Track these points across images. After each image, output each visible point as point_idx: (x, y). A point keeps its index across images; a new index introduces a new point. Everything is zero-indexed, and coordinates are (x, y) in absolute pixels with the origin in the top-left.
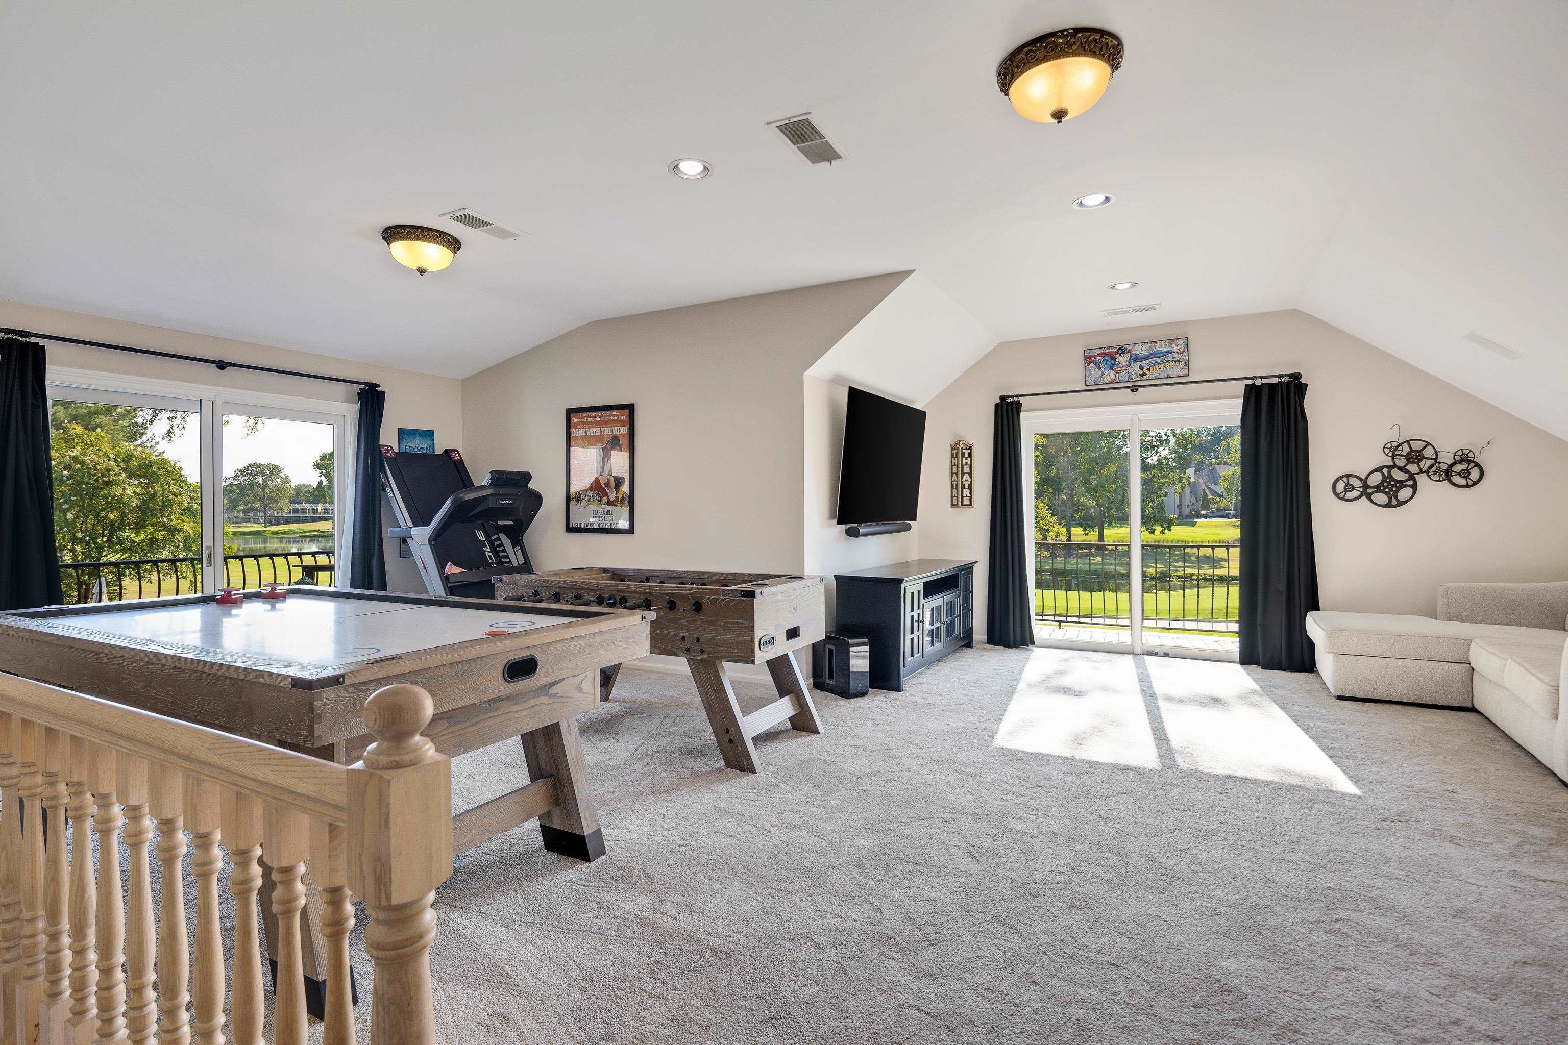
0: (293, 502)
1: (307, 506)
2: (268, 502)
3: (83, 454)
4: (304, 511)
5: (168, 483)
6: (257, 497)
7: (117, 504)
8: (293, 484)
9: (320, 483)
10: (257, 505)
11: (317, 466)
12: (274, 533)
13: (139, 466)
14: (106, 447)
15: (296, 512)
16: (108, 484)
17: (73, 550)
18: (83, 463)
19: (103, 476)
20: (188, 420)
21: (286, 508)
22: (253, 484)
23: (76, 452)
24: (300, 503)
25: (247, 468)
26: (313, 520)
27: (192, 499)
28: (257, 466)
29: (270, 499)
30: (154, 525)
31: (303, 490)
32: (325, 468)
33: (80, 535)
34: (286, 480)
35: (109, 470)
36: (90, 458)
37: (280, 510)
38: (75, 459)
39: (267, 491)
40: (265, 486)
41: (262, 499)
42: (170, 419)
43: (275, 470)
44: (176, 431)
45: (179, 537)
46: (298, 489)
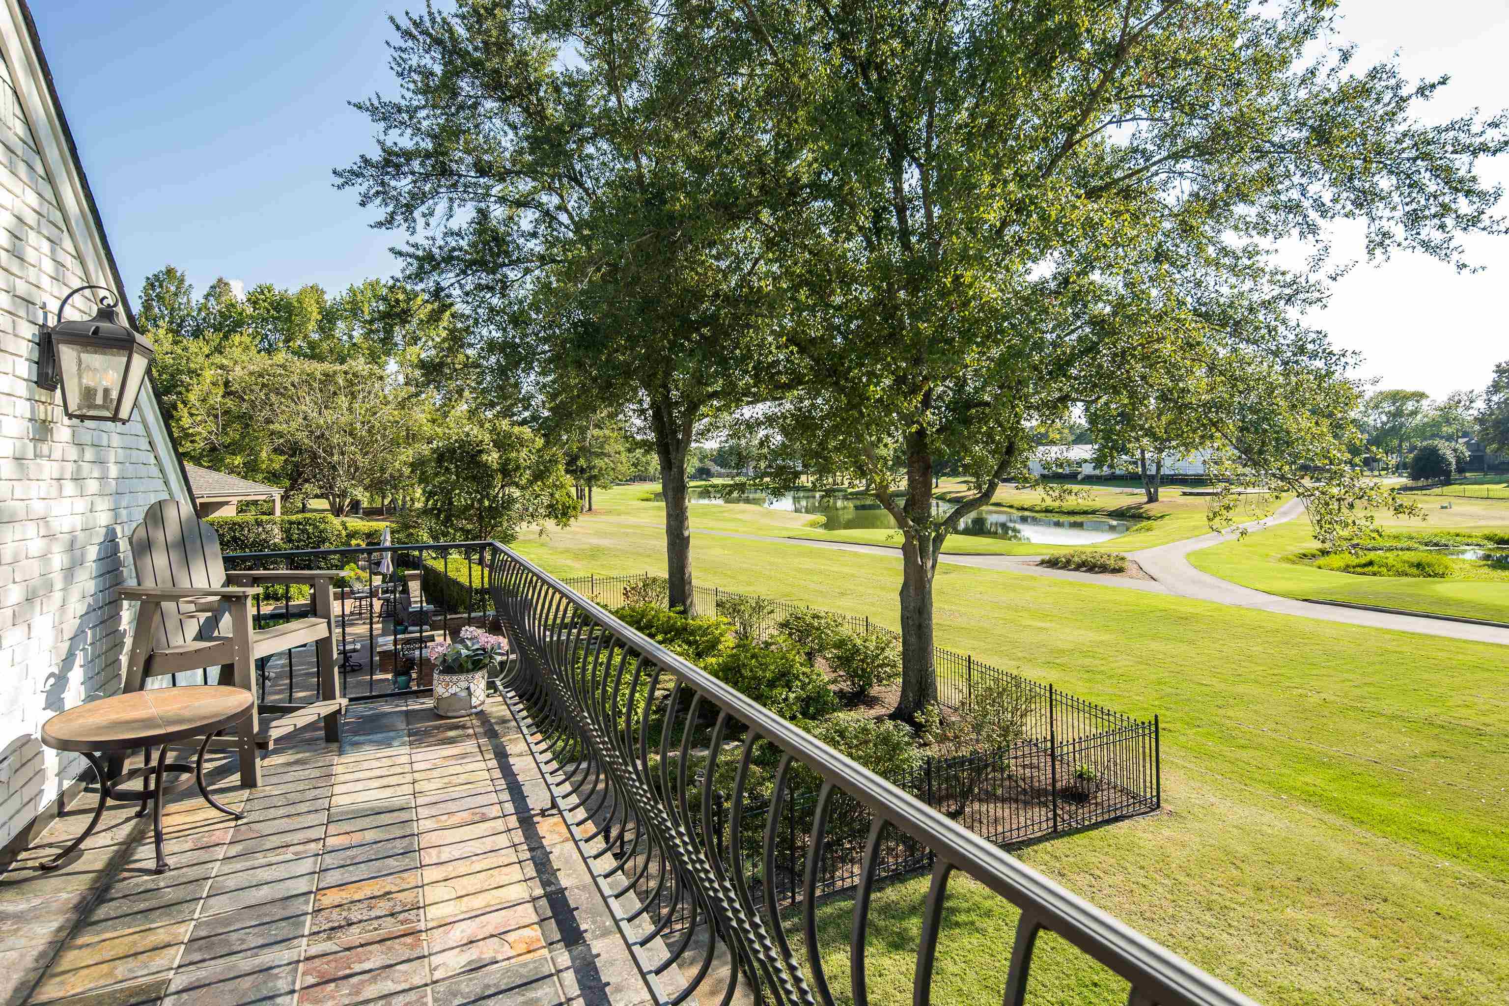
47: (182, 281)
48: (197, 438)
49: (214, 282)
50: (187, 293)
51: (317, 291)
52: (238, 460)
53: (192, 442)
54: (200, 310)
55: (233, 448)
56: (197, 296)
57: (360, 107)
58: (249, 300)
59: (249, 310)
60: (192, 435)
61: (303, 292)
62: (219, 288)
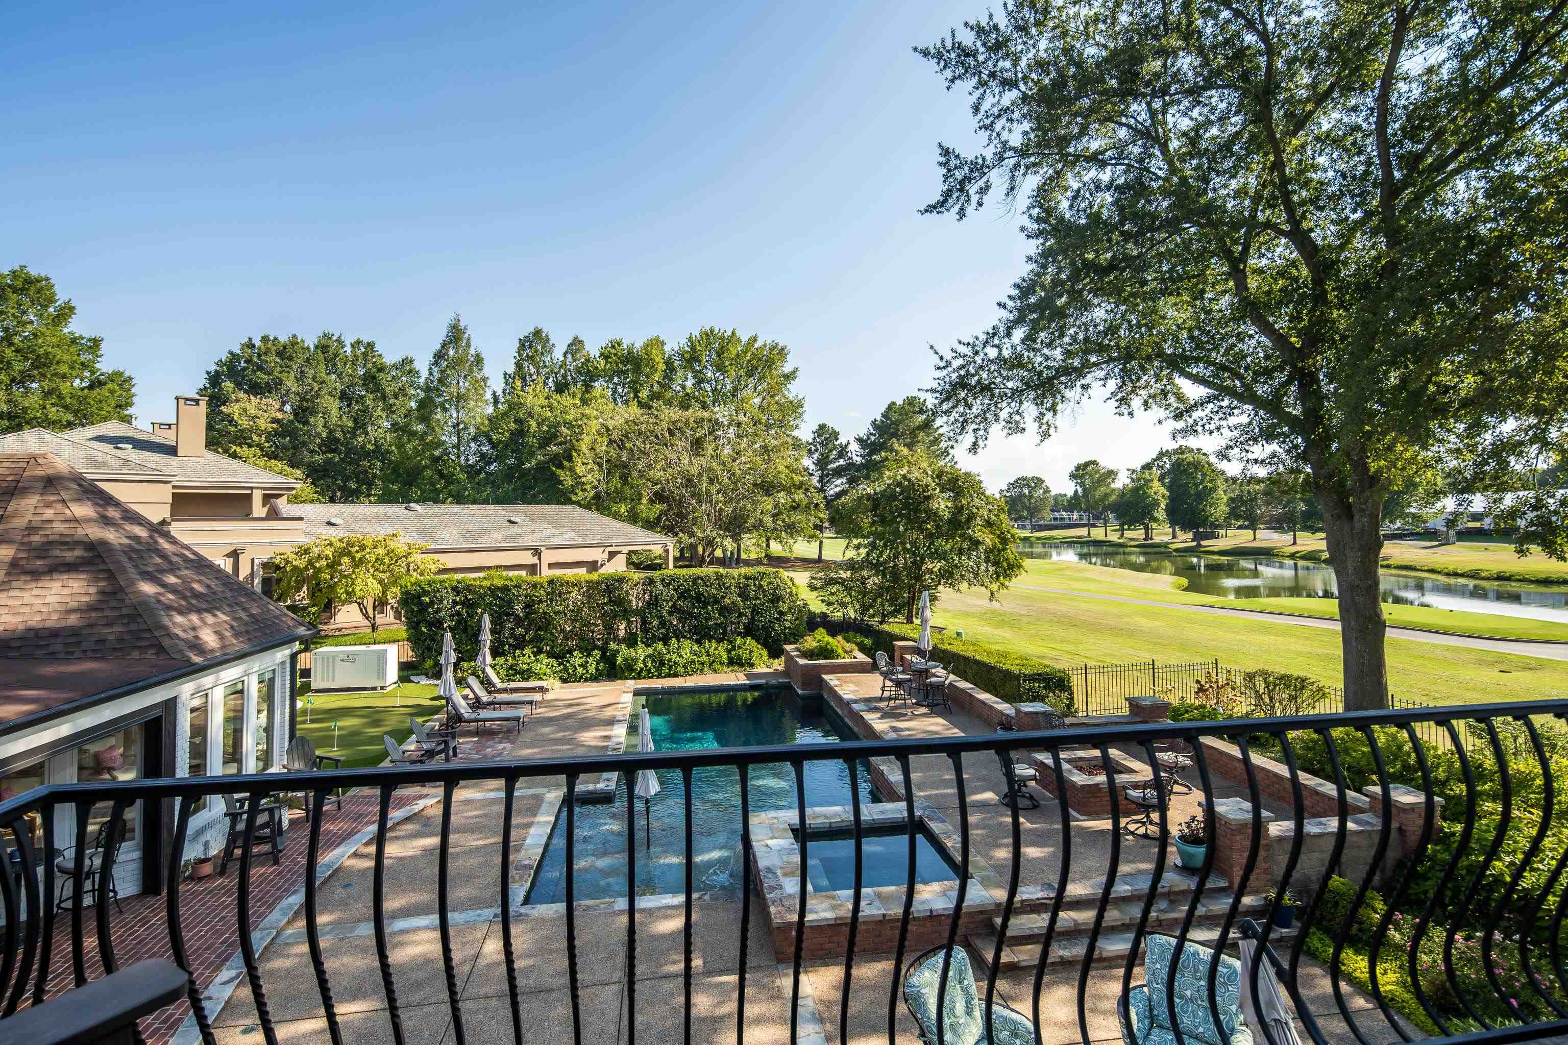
0: (1053, 511)
1: (1064, 513)
2: (1034, 511)
3: (909, 472)
4: (1062, 519)
5: (971, 496)
6: (1024, 507)
7: (933, 515)
8: (1053, 493)
9: (1076, 492)
10: (1025, 514)
11: (1073, 476)
12: (1038, 539)
13: (949, 480)
14: (925, 465)
15: (1055, 519)
16: (928, 498)
17: (905, 558)
18: (909, 480)
19: (924, 491)
20: (990, 430)
21: (1047, 516)
22: (1022, 495)
23: (904, 471)
24: (1058, 511)
25: (1016, 482)
26: (1069, 527)
27: (990, 511)
28: (1024, 479)
29: (1035, 508)
30: (961, 536)
31: (1060, 498)
32: (1081, 478)
33: (908, 546)
34: (1047, 491)
35: (927, 486)
36: (915, 475)
37: (1043, 519)
38: (904, 477)
39: (1033, 501)
40: (1031, 497)
41: (1028, 509)
42: (975, 431)
43: (1039, 481)
44: (981, 443)
45: (981, 548)
46: (1056, 497)
47: (548, 340)
48: (588, 487)
49: (570, 340)
50: (550, 352)
51: (657, 343)
52: (623, 509)
53: (583, 490)
54: (561, 367)
55: (618, 497)
56: (558, 354)
57: (925, 53)
58: (602, 354)
59: (601, 363)
60: (584, 483)
61: (646, 345)
62: (576, 345)
